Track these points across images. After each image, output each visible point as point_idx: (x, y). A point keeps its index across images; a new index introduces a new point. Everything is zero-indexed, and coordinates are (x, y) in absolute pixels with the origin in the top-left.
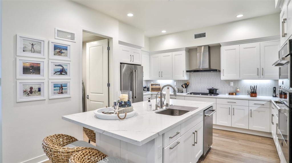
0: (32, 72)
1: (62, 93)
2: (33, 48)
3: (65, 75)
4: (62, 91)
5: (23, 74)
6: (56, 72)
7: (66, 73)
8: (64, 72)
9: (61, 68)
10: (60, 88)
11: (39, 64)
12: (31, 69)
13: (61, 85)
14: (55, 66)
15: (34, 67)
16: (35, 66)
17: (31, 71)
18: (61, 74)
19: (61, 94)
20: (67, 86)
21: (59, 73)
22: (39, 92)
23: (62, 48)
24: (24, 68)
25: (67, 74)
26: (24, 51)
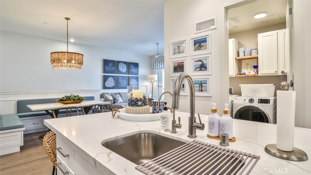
0: (178, 70)
1: (202, 91)
2: (179, 51)
3: (205, 70)
4: (202, 88)
5: (174, 72)
6: (196, 69)
7: (206, 68)
8: (203, 67)
10: (200, 85)
11: (183, 62)
12: (178, 68)
13: (201, 82)
15: (180, 66)
16: (181, 64)
17: (178, 69)
18: (201, 70)
19: (201, 92)
21: (199, 69)
22: (183, 88)
24: (174, 68)
25: (206, 69)
26: (174, 54)
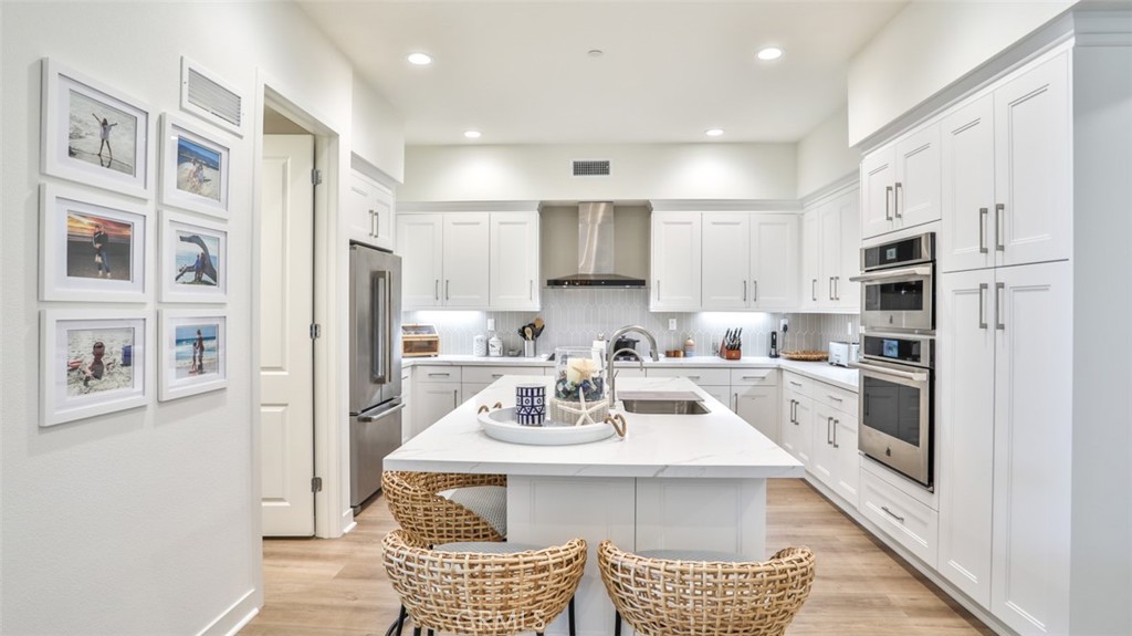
0: (100, 267)
1: (200, 370)
2: (105, 146)
3: (211, 284)
4: (200, 360)
5: (69, 275)
6: (183, 272)
7: (214, 276)
8: (207, 270)
9: (196, 249)
10: (195, 344)
11: (128, 226)
12: (99, 252)
13: (199, 333)
14: (182, 239)
15: (110, 239)
16: (112, 232)
17: (98, 259)
18: (199, 281)
19: (198, 377)
20: (214, 338)
21: (191, 276)
22: (125, 369)
23: (204, 158)
24: (69, 242)
25: (215, 279)
26: (72, 153)
